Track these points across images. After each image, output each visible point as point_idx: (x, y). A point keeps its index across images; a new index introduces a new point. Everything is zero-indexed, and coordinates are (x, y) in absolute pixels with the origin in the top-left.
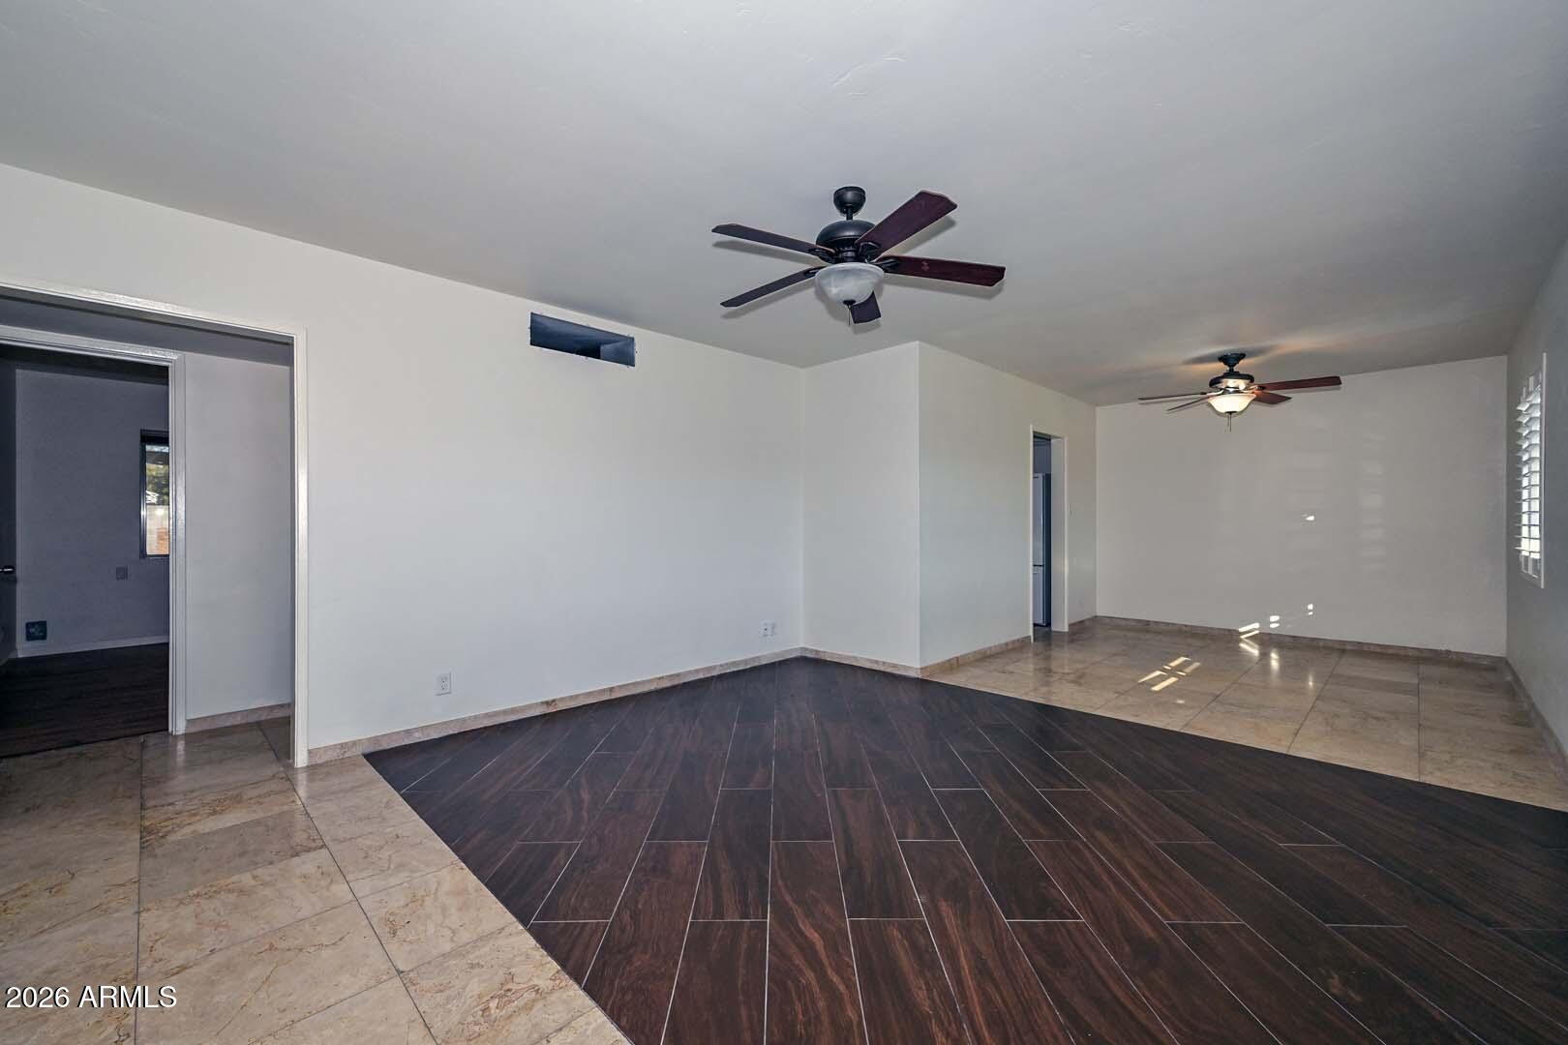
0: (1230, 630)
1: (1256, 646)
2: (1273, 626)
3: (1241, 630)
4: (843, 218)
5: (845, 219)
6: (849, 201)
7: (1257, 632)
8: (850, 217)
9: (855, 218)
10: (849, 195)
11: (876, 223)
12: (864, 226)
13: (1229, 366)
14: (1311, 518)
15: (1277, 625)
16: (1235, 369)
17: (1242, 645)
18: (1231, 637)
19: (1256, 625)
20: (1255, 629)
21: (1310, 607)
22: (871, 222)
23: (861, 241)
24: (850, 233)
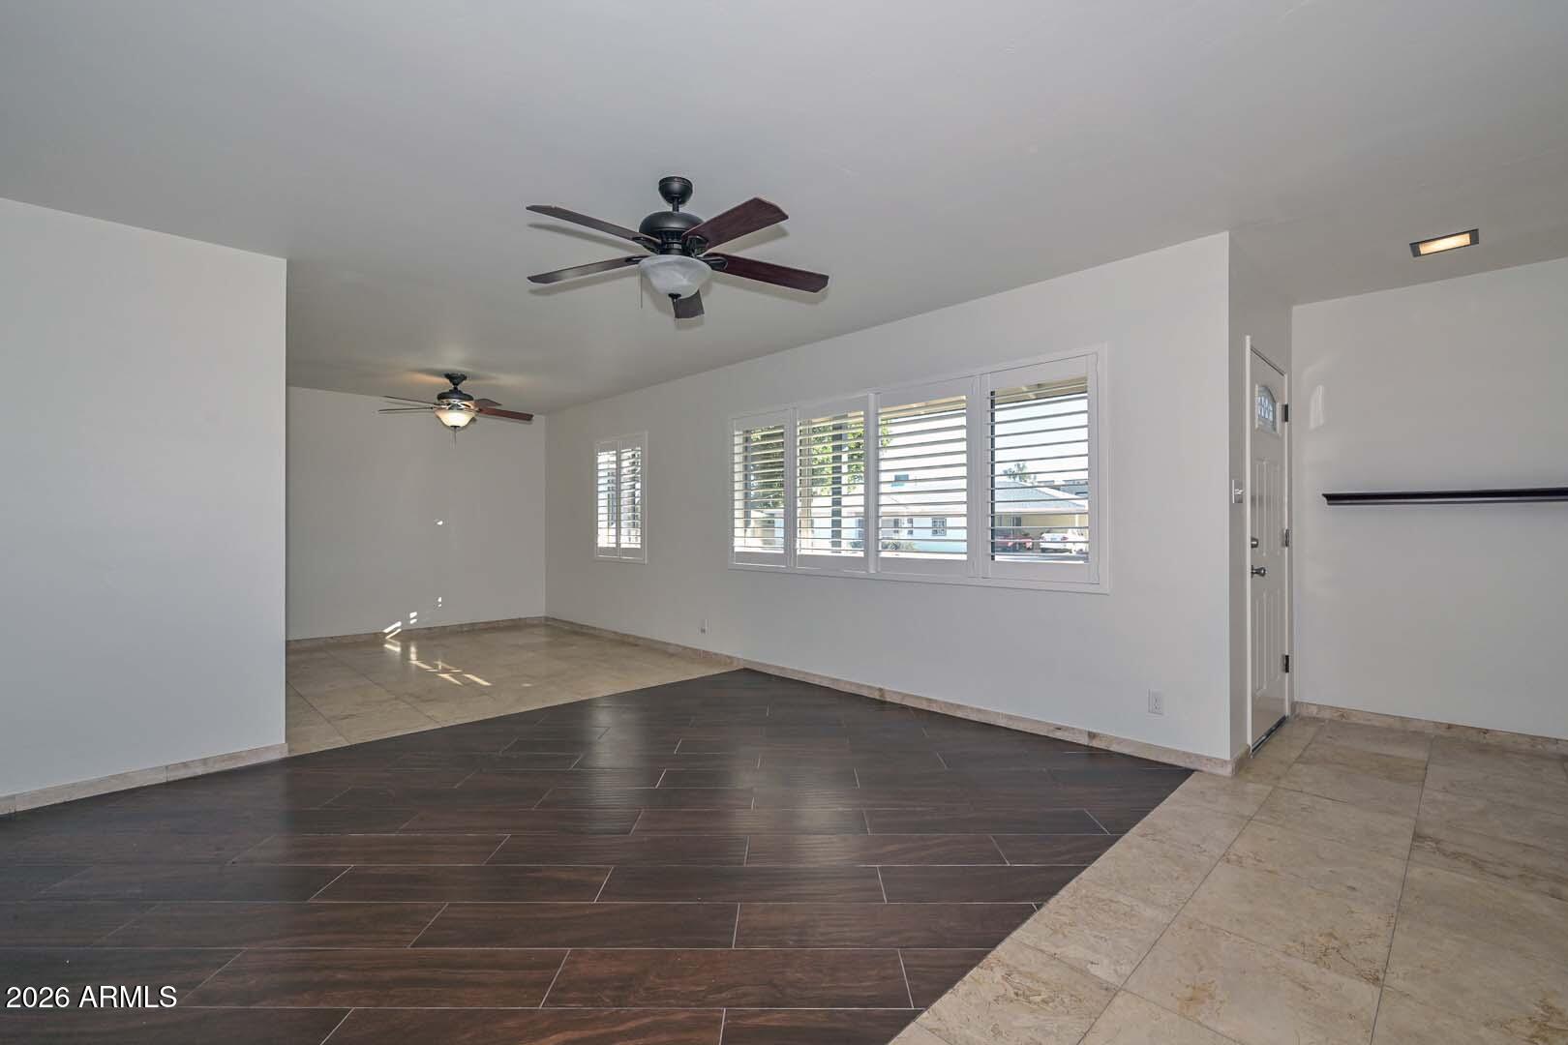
0: (375, 634)
1: (399, 643)
2: (412, 622)
3: (386, 631)
4: (669, 208)
5: (671, 209)
6: (676, 191)
7: (399, 630)
8: (676, 209)
9: (682, 209)
10: (676, 186)
11: (705, 220)
12: (692, 221)
13: (454, 384)
14: (440, 523)
15: (415, 620)
16: (459, 388)
17: (387, 646)
18: (378, 639)
19: (399, 624)
20: (397, 628)
21: (440, 600)
22: (701, 217)
23: (690, 234)
24: (675, 225)
